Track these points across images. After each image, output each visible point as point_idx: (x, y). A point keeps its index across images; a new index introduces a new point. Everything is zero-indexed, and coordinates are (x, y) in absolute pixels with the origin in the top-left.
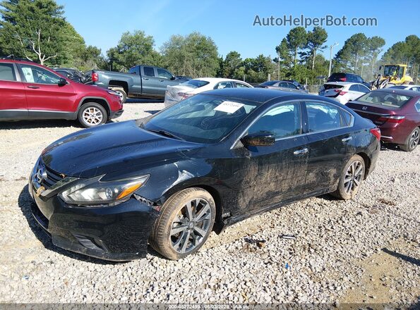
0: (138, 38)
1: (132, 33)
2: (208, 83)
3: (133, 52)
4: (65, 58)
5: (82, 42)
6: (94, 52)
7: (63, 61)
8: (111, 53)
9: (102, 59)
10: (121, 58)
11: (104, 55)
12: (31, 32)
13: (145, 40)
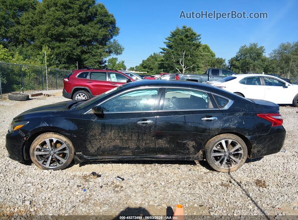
0: (251, 49)
1: (248, 46)
2: (236, 78)
3: (247, 59)
4: (198, 67)
5: (213, 56)
6: (220, 61)
7: (196, 69)
8: (231, 62)
9: (225, 65)
10: (237, 64)
11: (227, 63)
12: (180, 53)
13: (258, 50)
